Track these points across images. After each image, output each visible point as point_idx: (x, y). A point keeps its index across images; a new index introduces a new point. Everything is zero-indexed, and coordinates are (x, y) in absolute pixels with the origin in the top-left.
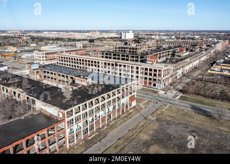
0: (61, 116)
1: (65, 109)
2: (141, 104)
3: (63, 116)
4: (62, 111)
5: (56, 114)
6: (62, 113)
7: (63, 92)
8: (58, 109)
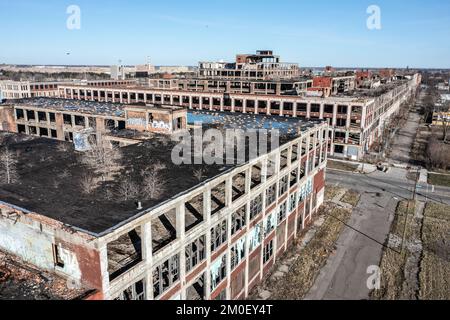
0: (72, 269)
1: (97, 227)
2: (336, 200)
3: (84, 269)
4: (80, 238)
5: (43, 260)
6: (80, 251)
7: (82, 154)
8: (53, 229)
